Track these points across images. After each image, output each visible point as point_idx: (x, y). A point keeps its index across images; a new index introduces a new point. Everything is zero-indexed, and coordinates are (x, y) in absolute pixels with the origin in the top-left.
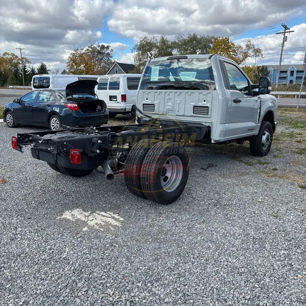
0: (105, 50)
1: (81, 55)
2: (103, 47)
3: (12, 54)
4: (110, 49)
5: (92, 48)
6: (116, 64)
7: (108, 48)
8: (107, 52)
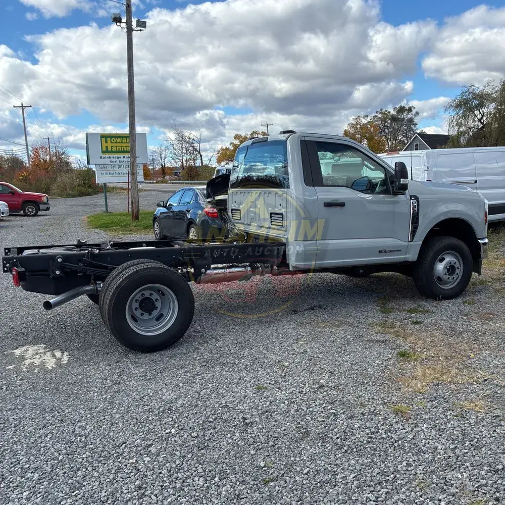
0: (405, 114)
1: (363, 127)
2: (402, 110)
3: (262, 132)
4: (414, 111)
5: (381, 113)
6: (416, 136)
7: (411, 111)
8: (409, 116)
